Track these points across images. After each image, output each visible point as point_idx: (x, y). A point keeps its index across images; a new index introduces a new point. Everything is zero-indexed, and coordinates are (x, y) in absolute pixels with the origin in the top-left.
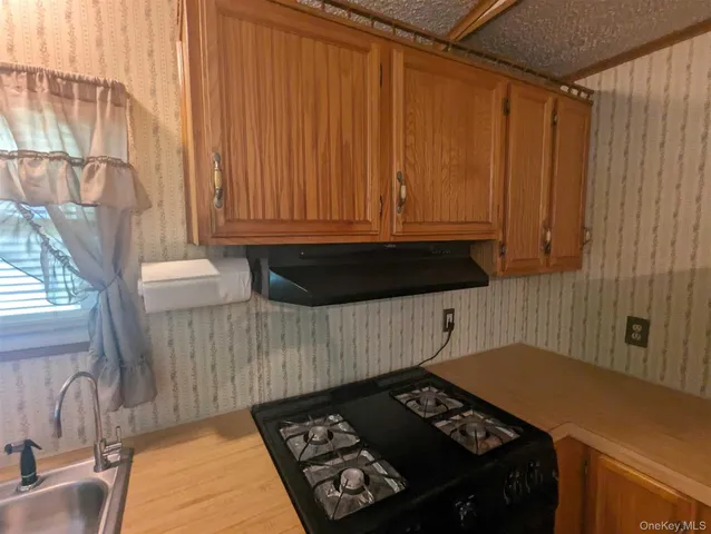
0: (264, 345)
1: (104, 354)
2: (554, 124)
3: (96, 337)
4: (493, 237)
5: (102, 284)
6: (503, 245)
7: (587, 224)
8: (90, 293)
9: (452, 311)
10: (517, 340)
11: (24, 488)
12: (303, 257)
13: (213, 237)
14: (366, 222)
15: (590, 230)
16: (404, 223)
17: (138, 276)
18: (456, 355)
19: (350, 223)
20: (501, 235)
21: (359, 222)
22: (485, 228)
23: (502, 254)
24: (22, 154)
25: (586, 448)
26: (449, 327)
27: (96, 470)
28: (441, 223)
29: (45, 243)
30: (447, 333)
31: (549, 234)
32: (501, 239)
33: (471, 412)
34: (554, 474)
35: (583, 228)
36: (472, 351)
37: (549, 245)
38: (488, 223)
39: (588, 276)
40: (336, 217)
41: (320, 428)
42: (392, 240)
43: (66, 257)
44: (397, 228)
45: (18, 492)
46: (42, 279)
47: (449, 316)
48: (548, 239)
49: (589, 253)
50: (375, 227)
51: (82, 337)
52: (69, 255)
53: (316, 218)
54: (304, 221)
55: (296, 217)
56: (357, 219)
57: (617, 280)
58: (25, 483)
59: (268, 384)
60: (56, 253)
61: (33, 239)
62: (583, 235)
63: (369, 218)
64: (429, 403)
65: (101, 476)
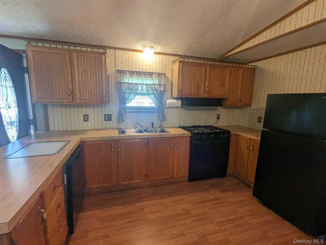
2: (243, 74)
10: (237, 124)
14: (201, 94)
16: (207, 95)
17: (166, 101)
19: (198, 94)
22: (225, 96)
23: (229, 101)
24: (154, 84)
28: (215, 95)
32: (228, 98)
39: (252, 108)
47: (218, 116)
49: (253, 102)
53: (193, 93)
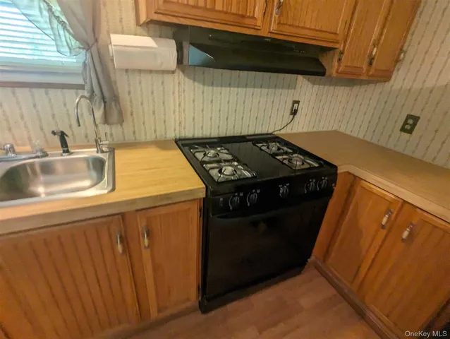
0: (182, 104)
1: (93, 92)
3: (88, 81)
4: (337, 46)
5: (88, 45)
6: (342, 53)
7: (405, 48)
8: (81, 50)
9: (298, 102)
10: (334, 129)
11: (64, 154)
12: (210, 39)
13: (155, 13)
14: (253, 17)
15: (405, 52)
16: (278, 24)
18: (295, 131)
19: (243, 16)
20: (342, 45)
21: (249, 17)
22: (333, 36)
23: (340, 60)
25: (355, 177)
26: (294, 113)
27: (97, 152)
28: (304, 28)
29: (50, 10)
30: (292, 116)
31: (375, 50)
32: (341, 49)
33: (296, 155)
34: (333, 185)
35: (401, 50)
36: (305, 130)
37: (373, 59)
38: (336, 34)
39: (392, 87)
40: (234, 11)
41: (212, 151)
42: (269, 35)
43: (64, 23)
44: (273, 27)
45: (62, 155)
46: (53, 37)
47: (296, 105)
48: (374, 53)
49: (398, 70)
50: (259, 23)
51: (80, 81)
52: (66, 21)
53: (221, 9)
54: (213, 10)
55: (208, 7)
56: (248, 14)
57: (409, 90)
58: (64, 152)
59: (184, 128)
60: (57, 18)
61: (42, 6)
62: (399, 55)
63: (256, 16)
64: (274, 148)
65: (100, 155)
